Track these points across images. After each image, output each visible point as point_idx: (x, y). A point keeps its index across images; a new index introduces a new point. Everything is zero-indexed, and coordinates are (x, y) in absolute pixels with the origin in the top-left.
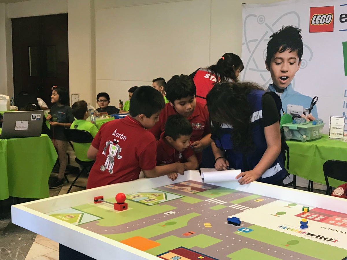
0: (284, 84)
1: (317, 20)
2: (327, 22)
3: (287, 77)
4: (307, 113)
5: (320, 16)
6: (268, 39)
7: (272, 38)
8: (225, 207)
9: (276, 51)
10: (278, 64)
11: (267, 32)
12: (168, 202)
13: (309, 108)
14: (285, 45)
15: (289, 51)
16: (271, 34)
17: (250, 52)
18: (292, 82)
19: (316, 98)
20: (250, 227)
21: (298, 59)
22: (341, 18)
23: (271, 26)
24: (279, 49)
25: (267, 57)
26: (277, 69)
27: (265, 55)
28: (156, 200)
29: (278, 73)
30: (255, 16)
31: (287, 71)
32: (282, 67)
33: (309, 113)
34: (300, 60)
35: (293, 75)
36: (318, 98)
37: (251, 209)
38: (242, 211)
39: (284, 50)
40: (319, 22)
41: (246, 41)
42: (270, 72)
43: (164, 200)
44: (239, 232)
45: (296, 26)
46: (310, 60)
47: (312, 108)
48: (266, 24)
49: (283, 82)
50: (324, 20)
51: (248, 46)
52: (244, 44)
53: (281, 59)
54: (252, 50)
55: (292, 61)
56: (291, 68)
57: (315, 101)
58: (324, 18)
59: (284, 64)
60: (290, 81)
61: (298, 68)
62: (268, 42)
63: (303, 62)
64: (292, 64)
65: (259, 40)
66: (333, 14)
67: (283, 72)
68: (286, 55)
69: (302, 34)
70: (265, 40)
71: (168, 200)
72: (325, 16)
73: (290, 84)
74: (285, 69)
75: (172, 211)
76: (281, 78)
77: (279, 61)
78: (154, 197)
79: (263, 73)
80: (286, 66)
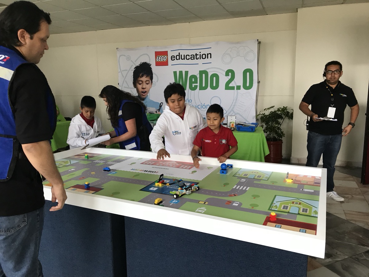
0: (144, 95)
1: (159, 59)
2: (164, 60)
3: (146, 92)
4: (158, 112)
5: (161, 57)
6: (133, 69)
7: (135, 69)
8: (104, 163)
9: (138, 76)
10: (140, 84)
11: (132, 66)
12: (71, 165)
13: (159, 109)
14: (143, 73)
15: (145, 76)
16: (135, 67)
17: (123, 77)
18: (148, 95)
19: (162, 103)
20: (116, 172)
21: (151, 81)
22: (172, 58)
23: (134, 62)
24: (139, 75)
25: (134, 80)
26: (140, 87)
27: (132, 79)
28: (64, 164)
29: (141, 90)
30: (125, 56)
31: (145, 88)
32: (142, 86)
33: (159, 112)
34: (152, 82)
35: (149, 91)
36: (163, 103)
37: (118, 163)
38: (113, 165)
39: (142, 76)
40: (160, 60)
41: (121, 71)
42: (136, 89)
43: (69, 164)
44: (109, 174)
45: (148, 62)
46: (157, 82)
47: (160, 109)
48: (131, 61)
49: (144, 94)
50: (163, 59)
51: (122, 73)
52: (119, 72)
53: (141, 81)
54: (125, 76)
55: (147, 82)
56: (148, 86)
57: (161, 105)
58: (163, 58)
59: (143, 84)
60: (147, 94)
61: (151, 86)
62: (133, 72)
63: (154, 83)
64: (147, 84)
65: (128, 70)
66: (167, 55)
67: (143, 88)
68: (144, 79)
69: (152, 67)
70: (132, 70)
71: (71, 163)
72: (163, 57)
73: (148, 96)
74: (144, 87)
75: (73, 169)
76: (142, 92)
77: (141, 82)
78: (63, 163)
79: (132, 89)
80: (145, 86)
